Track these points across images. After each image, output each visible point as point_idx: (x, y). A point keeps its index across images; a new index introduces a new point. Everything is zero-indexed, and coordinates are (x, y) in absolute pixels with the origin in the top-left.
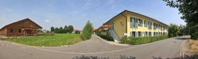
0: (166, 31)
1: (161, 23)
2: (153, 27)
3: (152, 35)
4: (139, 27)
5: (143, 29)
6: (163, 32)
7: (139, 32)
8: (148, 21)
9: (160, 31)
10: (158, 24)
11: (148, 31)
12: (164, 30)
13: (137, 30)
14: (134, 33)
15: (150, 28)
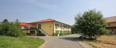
0: (70, 30)
1: (67, 25)
2: (63, 28)
3: (63, 32)
4: (58, 28)
5: (59, 29)
6: (68, 30)
7: (58, 31)
8: (61, 24)
9: (66, 30)
10: (66, 26)
11: (61, 30)
12: (68, 29)
13: (57, 30)
14: (56, 31)
15: (62, 28)
